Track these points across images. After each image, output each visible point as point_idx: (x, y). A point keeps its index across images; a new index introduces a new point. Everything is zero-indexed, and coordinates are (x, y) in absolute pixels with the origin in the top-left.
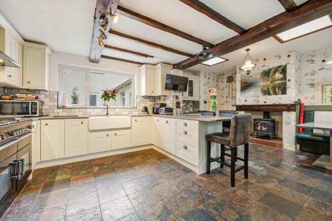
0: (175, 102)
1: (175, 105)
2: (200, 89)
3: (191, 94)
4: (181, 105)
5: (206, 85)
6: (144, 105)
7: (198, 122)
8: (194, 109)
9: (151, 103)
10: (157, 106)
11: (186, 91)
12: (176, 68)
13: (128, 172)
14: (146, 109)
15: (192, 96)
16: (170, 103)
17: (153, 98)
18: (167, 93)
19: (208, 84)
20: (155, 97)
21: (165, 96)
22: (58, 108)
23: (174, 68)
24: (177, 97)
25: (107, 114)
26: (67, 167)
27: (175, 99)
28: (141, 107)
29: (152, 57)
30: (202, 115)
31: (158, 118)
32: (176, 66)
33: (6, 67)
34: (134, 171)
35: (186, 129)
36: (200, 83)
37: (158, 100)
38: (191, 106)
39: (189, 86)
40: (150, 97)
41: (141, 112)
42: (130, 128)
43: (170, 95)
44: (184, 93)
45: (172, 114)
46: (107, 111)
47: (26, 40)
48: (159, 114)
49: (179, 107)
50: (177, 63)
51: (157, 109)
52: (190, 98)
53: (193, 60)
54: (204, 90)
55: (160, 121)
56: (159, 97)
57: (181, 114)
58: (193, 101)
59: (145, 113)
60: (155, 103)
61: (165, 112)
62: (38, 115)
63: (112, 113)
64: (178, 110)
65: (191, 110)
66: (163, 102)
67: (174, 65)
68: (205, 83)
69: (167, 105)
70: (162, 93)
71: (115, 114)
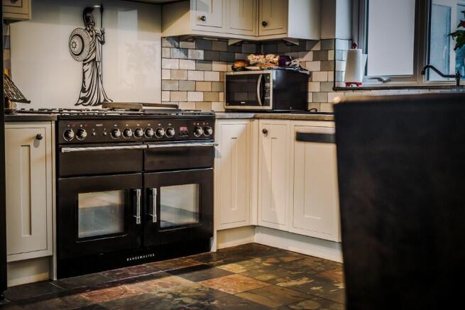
22: (334, 88)
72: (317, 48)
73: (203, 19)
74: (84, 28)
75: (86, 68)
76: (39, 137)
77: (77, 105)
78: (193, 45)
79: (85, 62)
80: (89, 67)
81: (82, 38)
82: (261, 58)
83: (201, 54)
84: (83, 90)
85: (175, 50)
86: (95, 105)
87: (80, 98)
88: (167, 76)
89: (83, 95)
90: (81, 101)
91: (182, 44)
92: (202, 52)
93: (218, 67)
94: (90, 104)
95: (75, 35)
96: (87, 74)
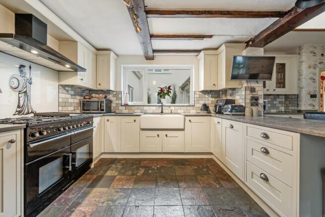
0: (249, 97)
1: (248, 101)
2: (300, 74)
3: (281, 83)
4: (261, 101)
5: (315, 68)
6: (203, 102)
7: (299, 135)
8: (287, 107)
9: (213, 99)
10: (221, 104)
11: (270, 78)
12: (251, 46)
13: (170, 189)
14: (206, 107)
15: (284, 87)
16: (241, 98)
17: (216, 93)
18: (235, 84)
19: (320, 66)
20: (220, 91)
21: (234, 89)
22: (122, 106)
23: (247, 46)
24: (253, 90)
25: (162, 112)
26: (121, 162)
27: (248, 92)
28: (200, 105)
29: (211, 36)
30: (305, 117)
31: (219, 120)
32: (251, 43)
33: (78, 72)
34: (177, 189)
35: (266, 143)
36: (300, 66)
37: (224, 95)
38: (280, 102)
39: (278, 72)
40: (211, 91)
41: (199, 111)
42: (183, 130)
43: (240, 87)
44: (267, 82)
45: (244, 115)
46: (162, 109)
47: (98, 50)
48: (223, 113)
49: (257, 105)
50: (253, 37)
51: (220, 106)
52: (280, 91)
53: (285, 20)
54: (311, 75)
55: (222, 124)
56: (225, 91)
57: (259, 115)
58: (285, 95)
59: (205, 113)
60: (219, 99)
61: (231, 111)
62: (105, 112)
63: (167, 112)
64: (254, 108)
65: (283, 109)
66: (229, 98)
67: (247, 43)
68: (312, 63)
69: (236, 102)
70: (226, 84)
71: (170, 112)
72: (115, 93)
73: (82, 80)
74: (20, 75)
75: (20, 95)
76: (12, 142)
77: (14, 115)
78: (70, 89)
79: (20, 92)
80: (22, 95)
81: (18, 80)
82: (97, 96)
83: (73, 93)
84: (19, 107)
85: (64, 90)
86: (26, 114)
87: (16, 111)
88: (61, 100)
89: (18, 109)
90: (17, 113)
91: (67, 88)
92: (73, 92)
93: (78, 97)
94: (23, 114)
95: (13, 77)
96: (21, 99)
